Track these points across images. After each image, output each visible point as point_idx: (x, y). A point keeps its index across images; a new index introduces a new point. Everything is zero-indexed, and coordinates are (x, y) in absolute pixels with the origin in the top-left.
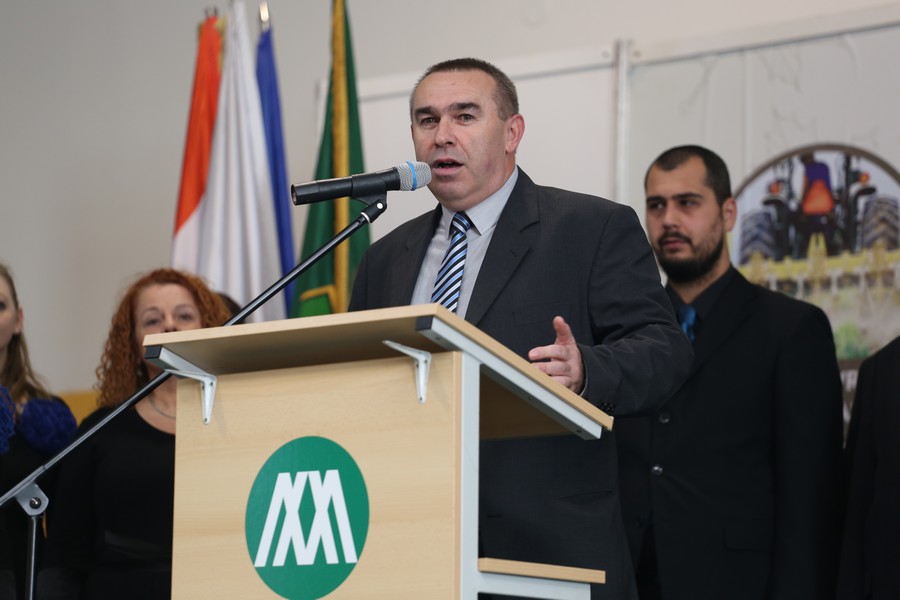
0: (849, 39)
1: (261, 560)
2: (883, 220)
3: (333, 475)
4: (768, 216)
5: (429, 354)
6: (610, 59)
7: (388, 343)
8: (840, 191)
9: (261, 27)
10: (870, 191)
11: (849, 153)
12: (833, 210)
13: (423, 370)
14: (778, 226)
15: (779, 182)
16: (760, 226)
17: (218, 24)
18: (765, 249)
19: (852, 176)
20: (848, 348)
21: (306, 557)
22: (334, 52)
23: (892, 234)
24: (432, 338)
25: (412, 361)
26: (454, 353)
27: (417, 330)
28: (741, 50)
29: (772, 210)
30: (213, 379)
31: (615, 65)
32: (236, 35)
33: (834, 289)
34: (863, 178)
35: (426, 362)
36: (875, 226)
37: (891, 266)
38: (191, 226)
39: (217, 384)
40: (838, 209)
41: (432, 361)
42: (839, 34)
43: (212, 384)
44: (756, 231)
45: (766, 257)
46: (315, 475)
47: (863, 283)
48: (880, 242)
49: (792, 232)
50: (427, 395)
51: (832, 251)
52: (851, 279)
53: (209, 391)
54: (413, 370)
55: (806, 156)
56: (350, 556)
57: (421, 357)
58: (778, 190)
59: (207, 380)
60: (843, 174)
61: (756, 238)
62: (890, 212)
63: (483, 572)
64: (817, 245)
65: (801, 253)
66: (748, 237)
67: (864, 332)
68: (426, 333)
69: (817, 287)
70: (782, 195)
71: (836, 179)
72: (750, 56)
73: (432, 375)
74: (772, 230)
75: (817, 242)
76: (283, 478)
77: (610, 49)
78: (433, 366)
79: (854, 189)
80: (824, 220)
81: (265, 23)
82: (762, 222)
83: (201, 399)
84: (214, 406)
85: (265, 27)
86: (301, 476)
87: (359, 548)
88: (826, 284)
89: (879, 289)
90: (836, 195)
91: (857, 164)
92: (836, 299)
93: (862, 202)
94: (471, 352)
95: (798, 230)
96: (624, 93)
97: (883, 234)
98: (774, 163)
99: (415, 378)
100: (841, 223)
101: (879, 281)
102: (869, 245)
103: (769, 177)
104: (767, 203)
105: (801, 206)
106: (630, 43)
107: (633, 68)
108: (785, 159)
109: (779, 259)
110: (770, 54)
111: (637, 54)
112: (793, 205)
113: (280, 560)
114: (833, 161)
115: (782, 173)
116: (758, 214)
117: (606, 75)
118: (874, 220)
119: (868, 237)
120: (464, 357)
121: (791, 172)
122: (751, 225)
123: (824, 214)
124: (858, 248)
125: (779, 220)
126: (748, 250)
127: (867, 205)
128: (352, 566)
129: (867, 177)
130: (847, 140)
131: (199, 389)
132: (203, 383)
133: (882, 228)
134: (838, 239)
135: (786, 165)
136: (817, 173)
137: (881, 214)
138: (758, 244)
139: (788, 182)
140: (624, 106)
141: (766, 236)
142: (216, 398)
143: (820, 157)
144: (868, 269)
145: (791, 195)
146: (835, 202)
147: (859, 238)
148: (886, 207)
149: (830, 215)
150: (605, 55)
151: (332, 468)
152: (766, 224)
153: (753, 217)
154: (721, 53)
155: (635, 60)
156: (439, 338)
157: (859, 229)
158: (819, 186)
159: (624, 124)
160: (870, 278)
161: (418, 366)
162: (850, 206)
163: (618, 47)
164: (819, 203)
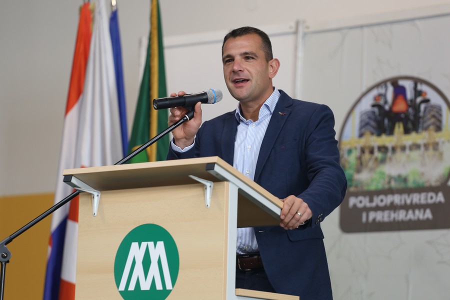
0: (418, 22)
1: (122, 287)
2: (434, 116)
3: (161, 244)
4: (374, 113)
5: (212, 182)
6: (293, 30)
7: (191, 176)
8: (411, 101)
9: (112, 9)
10: (427, 101)
11: (417, 81)
12: (407, 111)
13: (209, 190)
14: (379, 118)
15: (380, 95)
16: (369, 118)
17: (91, 7)
18: (372, 129)
19: (418, 93)
20: (414, 182)
21: (145, 286)
22: (151, 23)
23: (438, 123)
24: (214, 175)
25: (203, 186)
26: (225, 182)
27: (207, 170)
28: (362, 27)
29: (376, 110)
30: (99, 193)
31: (296, 33)
32: (100, 13)
33: (407, 151)
34: (424, 94)
35: (210, 186)
36: (430, 119)
37: (437, 140)
38: (74, 111)
39: (101, 196)
40: (411, 110)
41: (213, 186)
42: (413, 20)
43: (98, 195)
44: (367, 120)
45: (372, 134)
46: (151, 244)
47: (422, 148)
48: (432, 127)
49: (386, 121)
50: (211, 204)
51: (407, 131)
52: (416, 146)
53: (96, 199)
54: (204, 190)
55: (394, 82)
56: (169, 286)
57: (208, 184)
58: (379, 100)
59: (95, 193)
60: (413, 92)
61: (367, 124)
62: (437, 112)
63: (237, 296)
64: (399, 128)
65: (391, 132)
66: (363, 123)
67: (423, 174)
68: (211, 172)
69: (398, 150)
70: (381, 102)
71: (410, 94)
72: (366, 30)
73: (214, 194)
74: (376, 120)
75: (399, 127)
76: (135, 245)
77: (293, 24)
78: (214, 189)
79: (419, 100)
80: (403, 116)
81: (114, 6)
82: (371, 116)
83: (92, 203)
84: (99, 207)
85: (114, 9)
86: (144, 244)
87: (174, 282)
88: (403, 148)
89: (431, 151)
90: (409, 102)
91: (421, 87)
92: (408, 156)
93: (423, 107)
94: (234, 182)
95: (389, 120)
96: (300, 47)
97: (433, 124)
98: (378, 86)
99: (204, 195)
100: (412, 117)
101: (431, 148)
102: (426, 129)
103: (375, 92)
104: (373, 106)
105: (391, 108)
106: (304, 22)
107: (305, 34)
108: (383, 84)
109: (379, 135)
110: (376, 29)
111: (307, 27)
112: (387, 107)
113: (132, 287)
114: (408, 85)
115: (381, 90)
116: (368, 112)
117: (291, 38)
118: (429, 116)
119: (426, 125)
120: (230, 184)
121: (386, 90)
122: (365, 117)
123: (403, 112)
124: (420, 130)
125: (380, 115)
126: (363, 130)
127: (425, 108)
128: (170, 291)
129: (426, 94)
130: (415, 74)
131: (91, 198)
132: (93, 195)
133: (433, 120)
134: (410, 125)
135: (384, 87)
136: (399, 91)
137: (432, 113)
138: (369, 127)
139: (384, 96)
140: (300, 54)
141: (373, 123)
142: (100, 203)
143: (402, 83)
144: (425, 141)
145: (386, 102)
146: (409, 106)
147: (421, 125)
148: (435, 110)
149: (406, 114)
150: (291, 27)
151: (160, 240)
152: (373, 117)
153: (366, 113)
154: (351, 28)
155: (306, 30)
156: (218, 174)
157: (421, 120)
158: (400, 98)
159: (300, 64)
160: (426, 146)
161: (206, 188)
162: (416, 108)
163: (297, 24)
164: (401, 107)
